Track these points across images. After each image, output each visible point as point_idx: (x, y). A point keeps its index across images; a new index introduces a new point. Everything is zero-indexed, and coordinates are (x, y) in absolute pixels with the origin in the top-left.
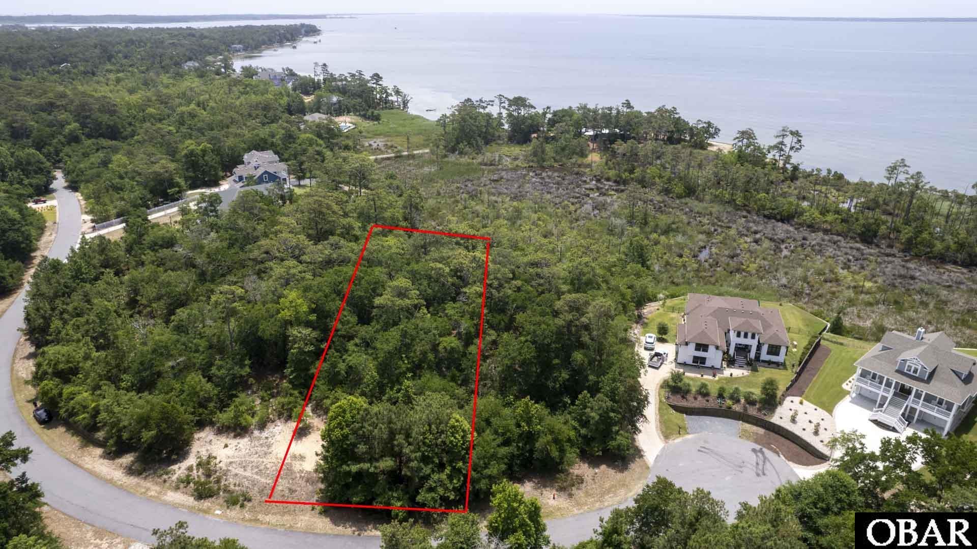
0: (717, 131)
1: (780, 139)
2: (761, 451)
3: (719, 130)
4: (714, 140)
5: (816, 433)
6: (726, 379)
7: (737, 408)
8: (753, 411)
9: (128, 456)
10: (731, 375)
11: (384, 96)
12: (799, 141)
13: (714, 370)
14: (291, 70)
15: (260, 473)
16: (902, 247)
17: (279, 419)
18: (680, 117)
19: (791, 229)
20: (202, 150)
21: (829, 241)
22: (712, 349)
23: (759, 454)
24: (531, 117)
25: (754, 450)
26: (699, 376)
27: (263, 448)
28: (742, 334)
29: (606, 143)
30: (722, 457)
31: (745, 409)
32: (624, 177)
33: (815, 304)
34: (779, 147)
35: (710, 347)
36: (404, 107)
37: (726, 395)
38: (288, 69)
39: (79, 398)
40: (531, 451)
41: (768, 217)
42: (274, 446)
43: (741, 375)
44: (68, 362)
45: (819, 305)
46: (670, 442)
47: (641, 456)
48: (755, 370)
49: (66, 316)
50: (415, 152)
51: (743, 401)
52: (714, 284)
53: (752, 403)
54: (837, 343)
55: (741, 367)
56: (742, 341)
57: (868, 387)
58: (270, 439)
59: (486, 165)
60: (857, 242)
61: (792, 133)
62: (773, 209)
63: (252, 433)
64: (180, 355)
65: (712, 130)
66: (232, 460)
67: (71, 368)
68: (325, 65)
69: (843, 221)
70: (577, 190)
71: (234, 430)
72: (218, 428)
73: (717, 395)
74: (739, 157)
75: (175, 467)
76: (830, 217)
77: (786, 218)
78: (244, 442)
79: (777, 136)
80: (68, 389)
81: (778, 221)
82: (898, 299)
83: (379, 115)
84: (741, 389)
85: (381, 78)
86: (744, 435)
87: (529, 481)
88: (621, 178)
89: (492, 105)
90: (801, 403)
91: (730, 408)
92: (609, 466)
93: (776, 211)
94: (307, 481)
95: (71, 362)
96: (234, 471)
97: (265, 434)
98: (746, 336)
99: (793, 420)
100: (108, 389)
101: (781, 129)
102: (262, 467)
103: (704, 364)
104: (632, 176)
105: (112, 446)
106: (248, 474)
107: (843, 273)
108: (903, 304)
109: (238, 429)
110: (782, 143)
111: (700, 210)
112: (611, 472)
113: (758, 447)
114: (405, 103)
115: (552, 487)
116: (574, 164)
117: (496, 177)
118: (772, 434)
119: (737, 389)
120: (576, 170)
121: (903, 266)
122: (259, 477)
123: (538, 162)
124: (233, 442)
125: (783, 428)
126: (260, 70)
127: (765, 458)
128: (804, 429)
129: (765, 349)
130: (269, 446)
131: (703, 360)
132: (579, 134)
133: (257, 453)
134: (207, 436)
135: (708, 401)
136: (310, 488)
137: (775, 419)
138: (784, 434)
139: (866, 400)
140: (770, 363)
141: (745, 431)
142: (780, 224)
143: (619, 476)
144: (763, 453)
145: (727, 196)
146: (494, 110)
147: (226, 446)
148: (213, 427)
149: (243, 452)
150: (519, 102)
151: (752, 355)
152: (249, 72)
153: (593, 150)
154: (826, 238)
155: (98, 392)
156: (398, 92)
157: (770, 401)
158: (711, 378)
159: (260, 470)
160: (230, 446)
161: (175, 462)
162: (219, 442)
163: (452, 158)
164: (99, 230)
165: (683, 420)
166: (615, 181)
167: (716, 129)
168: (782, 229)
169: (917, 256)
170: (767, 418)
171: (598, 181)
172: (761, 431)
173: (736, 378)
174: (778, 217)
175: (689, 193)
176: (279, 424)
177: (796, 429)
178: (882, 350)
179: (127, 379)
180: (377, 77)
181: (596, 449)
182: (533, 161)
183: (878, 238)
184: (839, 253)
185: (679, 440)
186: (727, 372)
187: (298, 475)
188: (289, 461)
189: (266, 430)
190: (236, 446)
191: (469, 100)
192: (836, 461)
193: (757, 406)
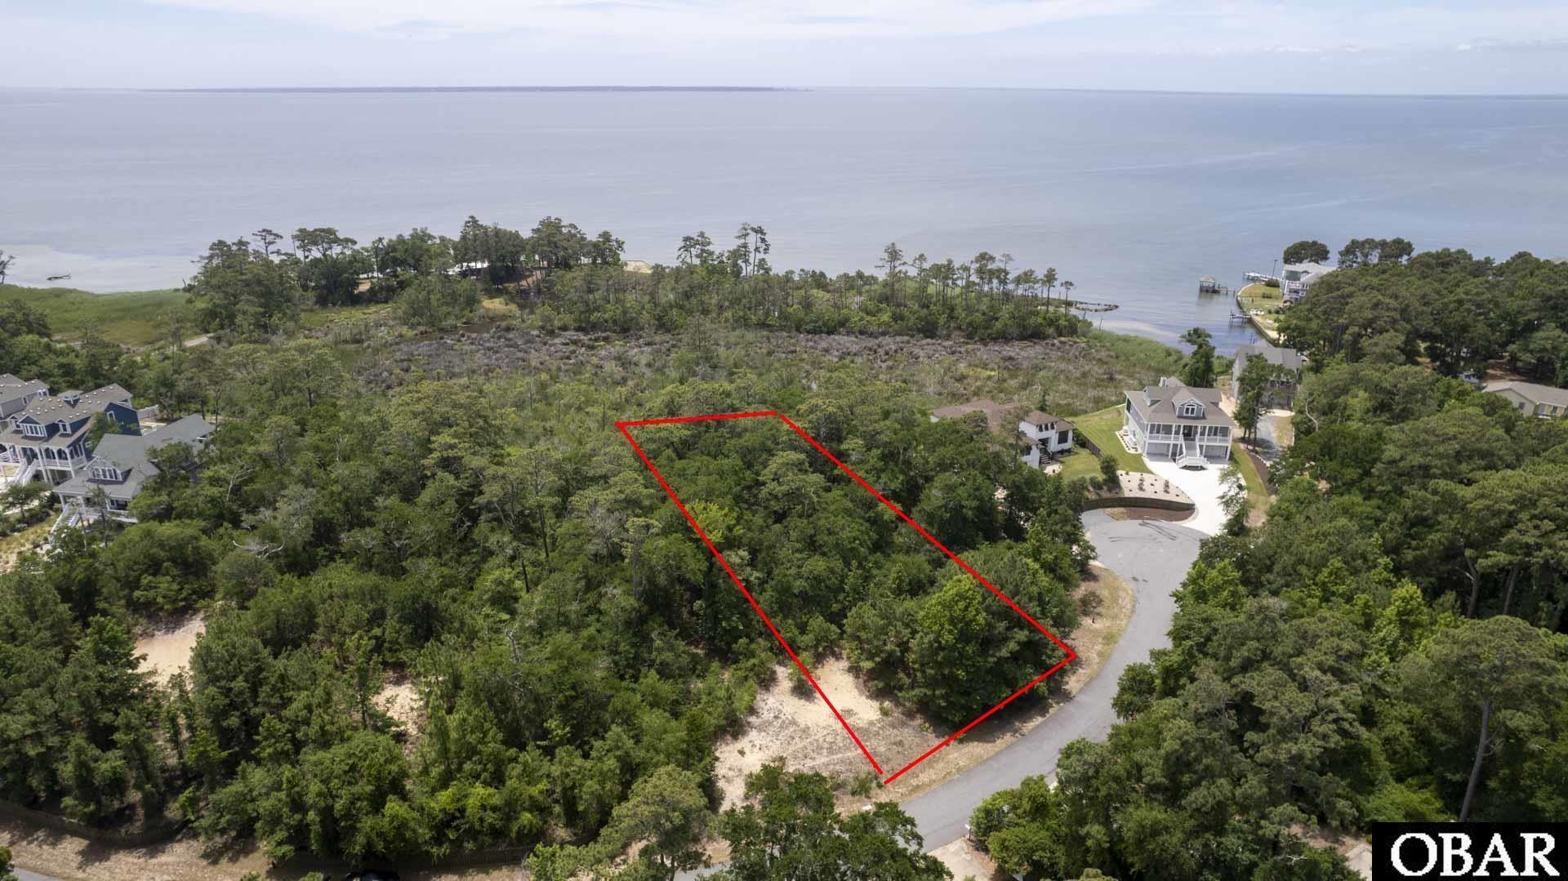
0: (622, 242)
1: (742, 241)
2: (1145, 523)
3: (624, 241)
5: (1168, 492)
7: (1092, 497)
8: (1105, 494)
10: (1054, 471)
12: (763, 240)
15: (832, 750)
21: (902, 342)
23: (1147, 526)
25: (1141, 524)
27: (791, 729)
28: (1043, 427)
29: (494, 283)
30: (1134, 539)
31: (1099, 495)
32: (592, 319)
34: (743, 251)
41: (814, 332)
42: (799, 720)
53: (1099, 486)
56: (1044, 435)
57: (1161, 439)
58: (783, 716)
61: (753, 230)
62: (815, 323)
63: (750, 722)
69: (894, 319)
70: (551, 348)
76: (884, 317)
78: (755, 736)
79: (739, 237)
84: (1086, 477)
86: (1113, 516)
90: (1132, 474)
91: (1087, 498)
93: (820, 323)
94: (894, 727)
97: (767, 715)
98: (1047, 428)
99: (1140, 489)
101: (741, 226)
102: (827, 745)
106: (823, 759)
107: (961, 368)
109: (729, 727)
110: (744, 245)
113: (1140, 521)
118: (1134, 508)
119: (1084, 478)
120: (502, 324)
122: (841, 755)
123: (431, 324)
124: (743, 743)
125: (1139, 499)
127: (1157, 526)
128: (1156, 492)
129: (1057, 437)
130: (794, 722)
133: (793, 737)
136: (910, 731)
137: (1127, 494)
140: (1062, 452)
142: (836, 337)
144: (1149, 524)
147: (742, 752)
149: (772, 747)
151: (1052, 448)
157: (1112, 479)
159: (830, 748)
160: (747, 750)
162: (728, 753)
167: (617, 241)
170: (1120, 496)
171: (551, 333)
172: (1128, 508)
173: (1061, 473)
174: (826, 329)
176: (765, 697)
177: (1149, 493)
184: (930, 352)
186: (1049, 470)
187: (876, 728)
188: (847, 721)
189: (760, 710)
190: (754, 746)
191: (221, 243)
192: (1223, 497)
193: (1105, 488)
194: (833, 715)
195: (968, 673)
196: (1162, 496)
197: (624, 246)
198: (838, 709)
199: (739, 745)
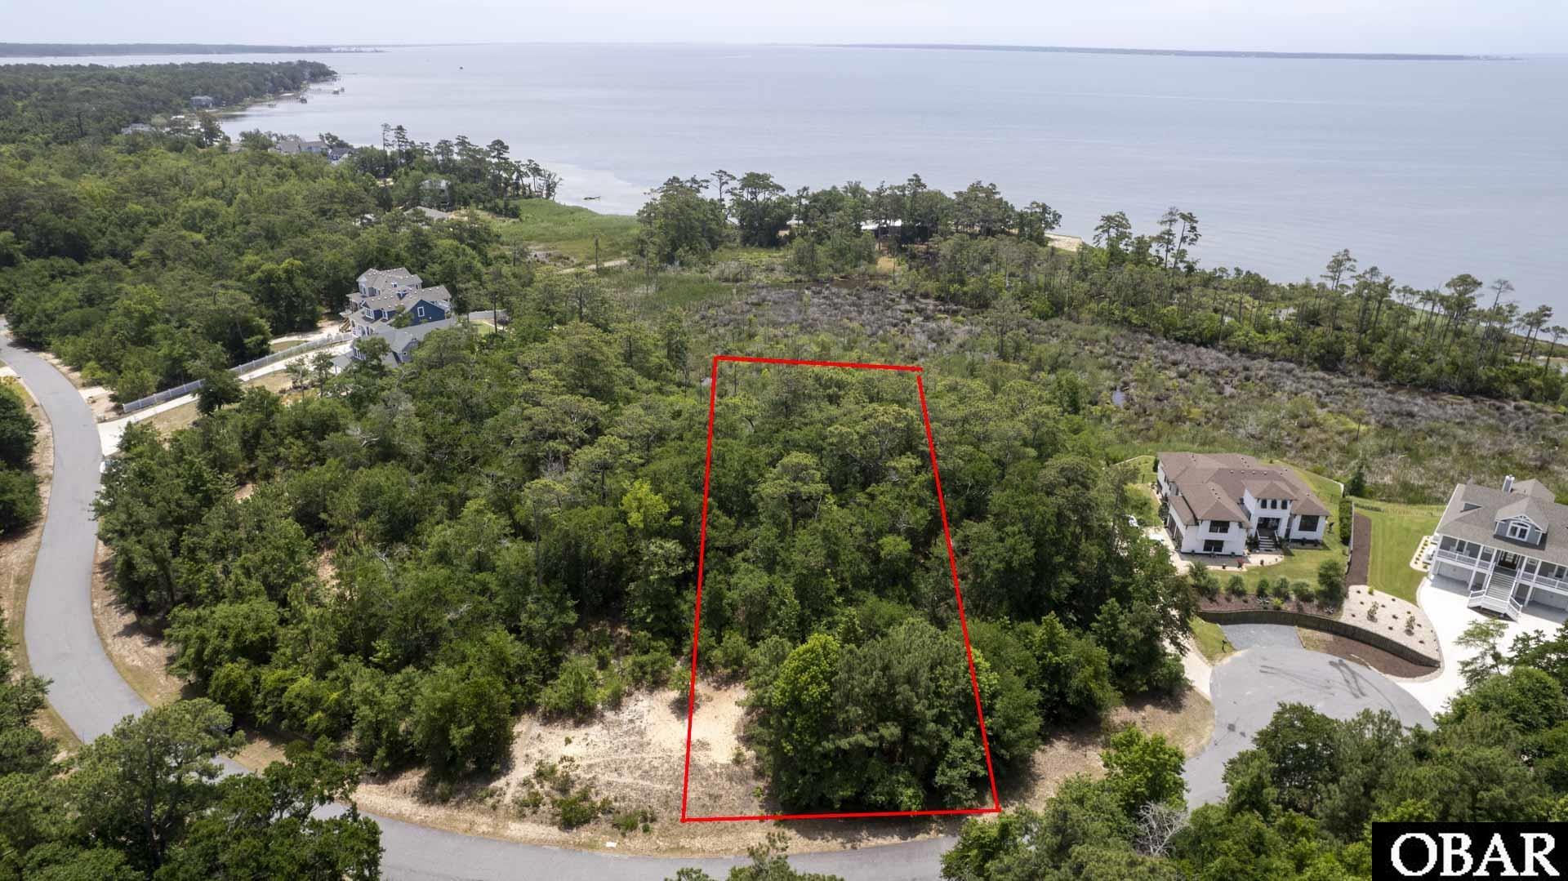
0: (1057, 217)
1: (1166, 227)
2: (1341, 663)
3: (1060, 216)
4: (1054, 231)
5: (1409, 632)
6: (1257, 568)
7: (1288, 607)
8: (1311, 610)
9: (409, 774)
10: (1262, 562)
11: (514, 177)
12: (1193, 229)
13: (1239, 560)
14: (335, 139)
15: (645, 775)
16: (1377, 373)
17: (638, 689)
18: (1001, 199)
19: (1222, 356)
20: (286, 271)
21: (1281, 370)
22: (1233, 527)
23: (1342, 668)
24: (779, 205)
25: (1332, 663)
26: (1220, 568)
27: (633, 738)
28: (1269, 503)
29: (900, 242)
30: (1298, 677)
31: (1300, 608)
32: (952, 290)
33: (1307, 459)
34: (1165, 239)
35: (1231, 524)
36: (549, 195)
37: (1269, 591)
38: (329, 136)
39: (294, 688)
40: (1062, 695)
41: (1183, 340)
42: (648, 733)
43: (1274, 563)
44: (257, 629)
45: (1311, 459)
46: (1217, 663)
47: (1191, 688)
48: (1288, 553)
49: (202, 555)
50: (607, 265)
51: (1293, 597)
52: (1157, 440)
53: (1305, 597)
54: (1372, 509)
55: (1268, 551)
56: (1269, 513)
57: (1456, 562)
58: (638, 723)
59: (727, 280)
60: (1315, 370)
61: (1183, 217)
62: (1189, 329)
63: (603, 716)
64: (462, 601)
65: (1050, 217)
66: (592, 762)
67: (263, 639)
68: (400, 128)
69: (1290, 341)
70: (889, 313)
71: (572, 714)
72: (544, 715)
73: (1255, 592)
74: (1112, 254)
75: (500, 783)
76: (1273, 337)
77: (1209, 340)
78: (595, 731)
79: (1163, 223)
80: (270, 676)
81: (1198, 345)
82: (1410, 445)
83: (517, 208)
84: (1289, 579)
85: (507, 148)
86: (1307, 644)
87: (1059, 739)
88: (948, 292)
89: (707, 187)
90: (1371, 593)
91: (1279, 609)
92: (1156, 705)
93: (1194, 331)
94: (730, 779)
95: (264, 629)
96: (604, 778)
97: (625, 716)
98: (1274, 505)
99: (1371, 617)
100: (349, 666)
101: (1168, 211)
102: (647, 767)
103: (1220, 550)
104: (965, 289)
105: (383, 760)
106: (627, 779)
107: (1321, 413)
108: (1418, 451)
109: (580, 712)
110: (1169, 233)
111: (1085, 335)
112: (1163, 714)
113: (1336, 659)
114: (551, 188)
115: (1094, 744)
116: (863, 274)
117: (754, 299)
118: (1345, 640)
119: (1284, 580)
120: (872, 283)
121: (1391, 399)
122: (648, 783)
123: (809, 273)
124: (578, 734)
125: (1360, 630)
126: (274, 139)
127: (1353, 673)
128: (1391, 628)
129: (1297, 521)
130: (641, 733)
131: (1219, 545)
132: (858, 231)
133: (625, 747)
134: (529, 729)
135: (1246, 601)
136: (741, 789)
137: (1345, 618)
138: (1362, 638)
139: (1451, 581)
140: (1303, 542)
141: (1307, 638)
142: (1203, 350)
143: (1176, 717)
144: (1346, 666)
145: (1117, 312)
146: (709, 194)
147: (568, 741)
148: (534, 713)
149: (602, 748)
150: (755, 181)
151: (1281, 532)
152: (255, 141)
153: (881, 253)
154: (1276, 365)
155: (331, 675)
156: (536, 171)
157: (1333, 594)
158: (1236, 569)
159: (646, 772)
160: (575, 741)
161: (497, 775)
162: (554, 737)
163: (672, 271)
164: (130, 412)
165: (1220, 632)
166: (938, 298)
167: (1055, 214)
168: (1210, 357)
169: (1400, 385)
170: (1334, 618)
171: (911, 298)
172: (1329, 637)
173: (1270, 567)
174: (1197, 339)
175: (1056, 311)
176: (641, 697)
177: (1379, 629)
178: (1465, 510)
179: (383, 647)
180: (499, 146)
181: (1139, 682)
182: (799, 272)
183: (1343, 363)
184: (1303, 387)
185: (1227, 660)
186: (1255, 559)
187: (711, 772)
188: (692, 753)
189: (624, 709)
190: (586, 739)
191: (675, 179)
192: (1467, 664)
193: (1316, 602)
194: (685, 742)
195: (795, 748)
196: (1399, 637)
197: (1062, 221)
198: (694, 739)
199: (571, 733)
